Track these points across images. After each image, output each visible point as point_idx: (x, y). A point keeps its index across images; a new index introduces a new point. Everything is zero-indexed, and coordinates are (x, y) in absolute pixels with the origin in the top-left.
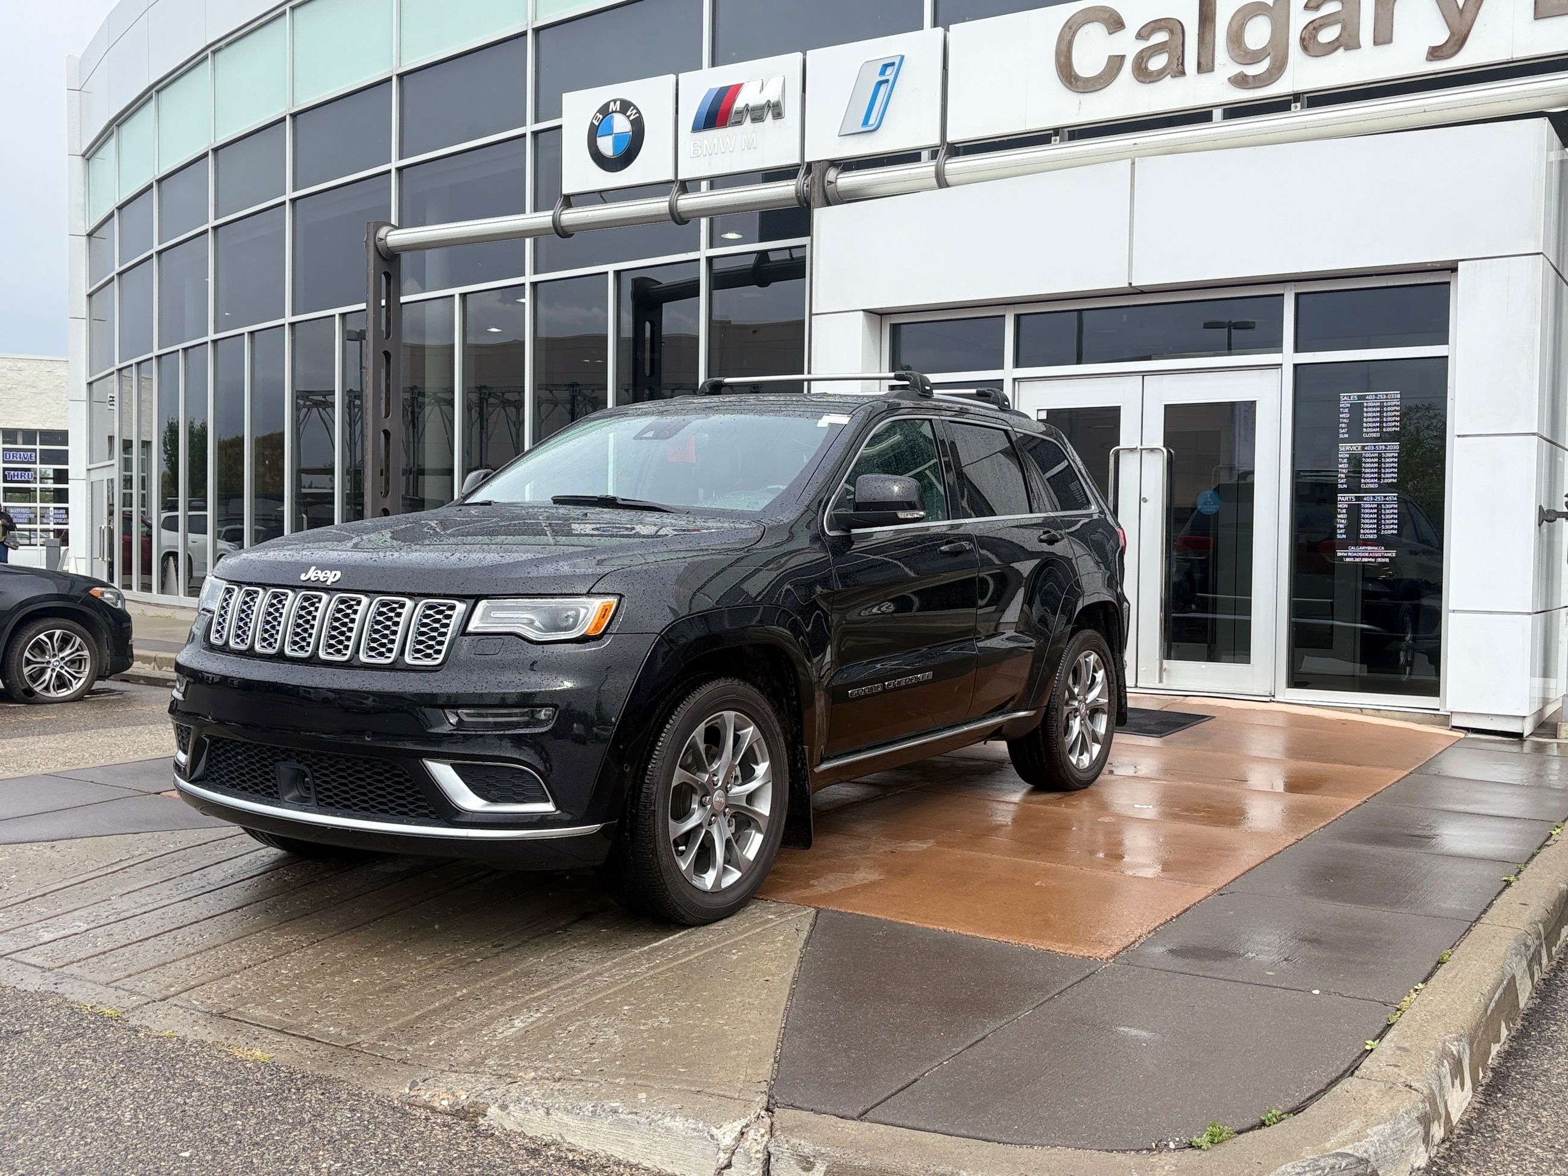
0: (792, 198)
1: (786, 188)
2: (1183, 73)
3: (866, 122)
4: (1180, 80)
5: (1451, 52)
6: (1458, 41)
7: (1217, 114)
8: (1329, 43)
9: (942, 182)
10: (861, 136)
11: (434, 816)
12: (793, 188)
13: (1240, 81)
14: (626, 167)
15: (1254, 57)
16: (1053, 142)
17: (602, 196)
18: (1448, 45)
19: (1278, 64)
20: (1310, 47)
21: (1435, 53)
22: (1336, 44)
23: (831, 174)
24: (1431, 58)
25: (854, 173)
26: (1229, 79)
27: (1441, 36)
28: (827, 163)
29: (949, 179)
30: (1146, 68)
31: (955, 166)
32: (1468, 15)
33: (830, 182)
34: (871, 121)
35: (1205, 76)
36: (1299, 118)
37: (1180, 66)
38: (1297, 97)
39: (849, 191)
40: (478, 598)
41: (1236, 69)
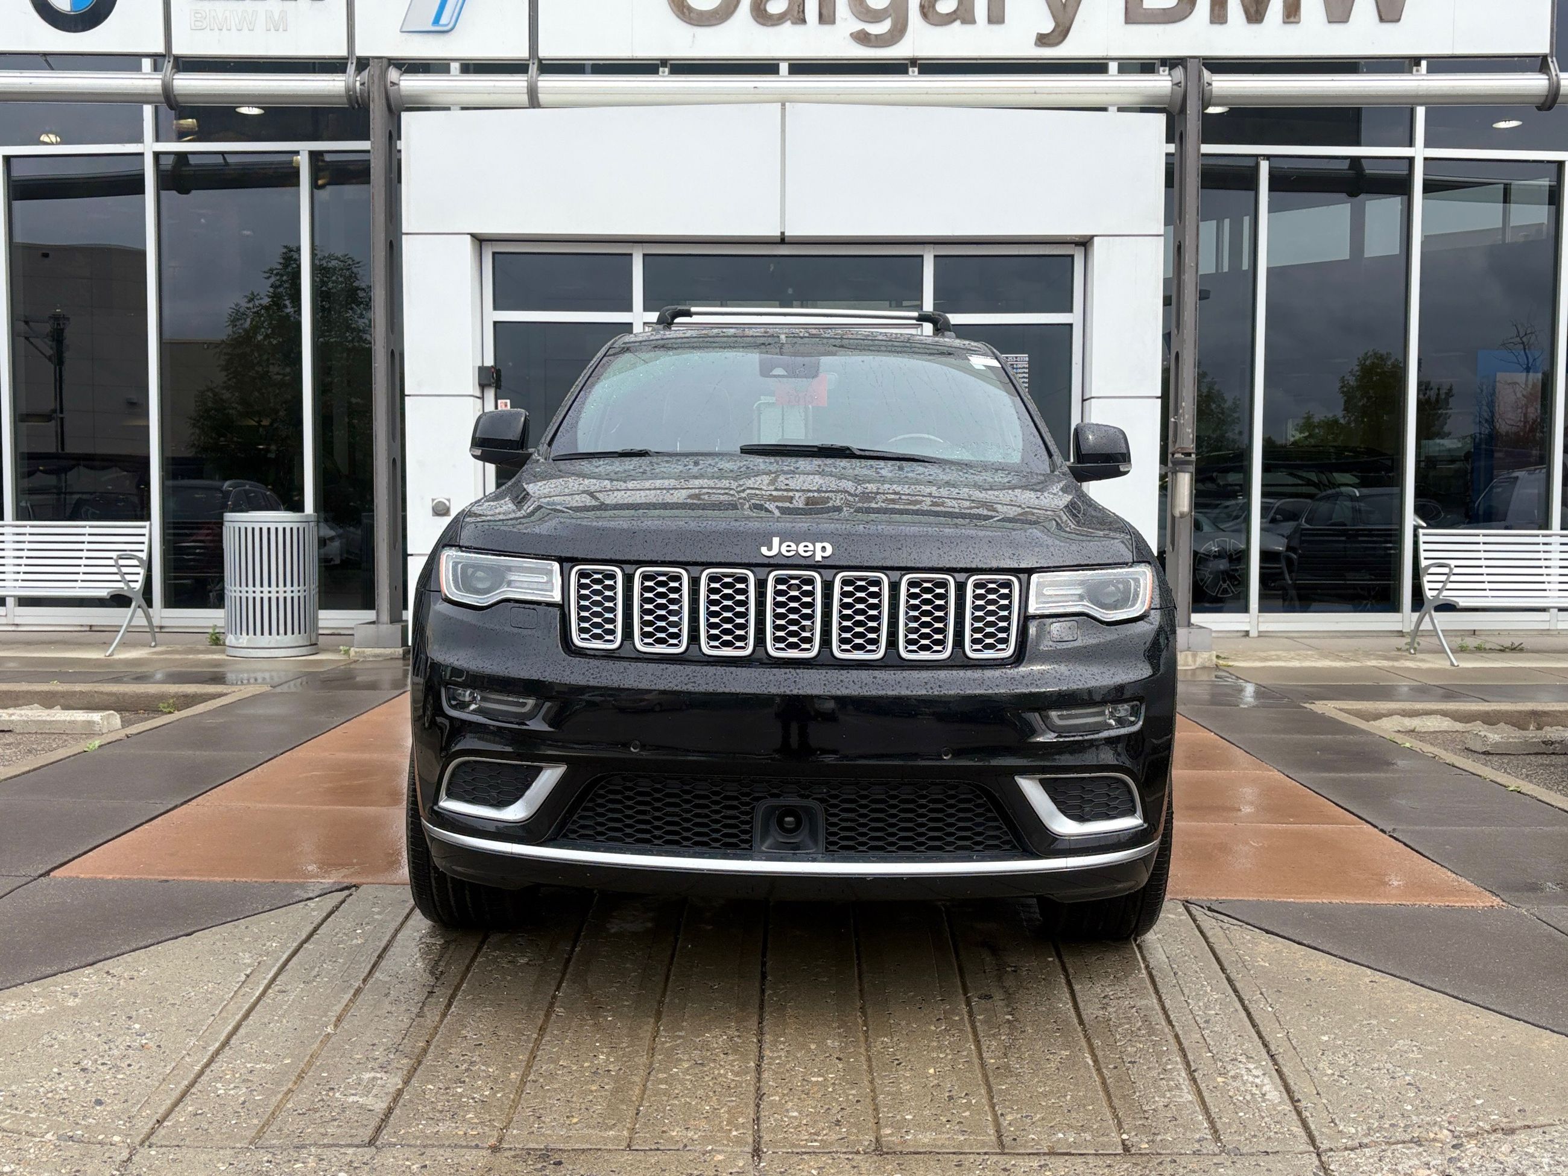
0: (340, 96)
1: (332, 83)
2: (803, 21)
3: (437, 20)
4: (800, 28)
5: (1057, 41)
6: (1061, 32)
7: (784, 67)
8: (947, 14)
9: (534, 102)
10: (430, 37)
11: (1007, 847)
12: (343, 84)
13: (862, 38)
14: (84, 30)
15: (876, 16)
16: (660, 73)
17: (48, 60)
18: (1054, 34)
19: (899, 26)
20: (930, 15)
21: (1043, 40)
22: (954, 16)
23: (393, 74)
24: (1039, 43)
25: (421, 76)
26: (851, 35)
27: (1047, 26)
28: (385, 62)
29: (542, 98)
30: (765, 10)
31: (548, 83)
32: (1069, 9)
33: (393, 84)
34: (444, 20)
35: (827, 28)
36: (914, 82)
37: (801, 14)
38: (913, 62)
39: (417, 96)
40: (1030, 571)
41: (858, 26)
